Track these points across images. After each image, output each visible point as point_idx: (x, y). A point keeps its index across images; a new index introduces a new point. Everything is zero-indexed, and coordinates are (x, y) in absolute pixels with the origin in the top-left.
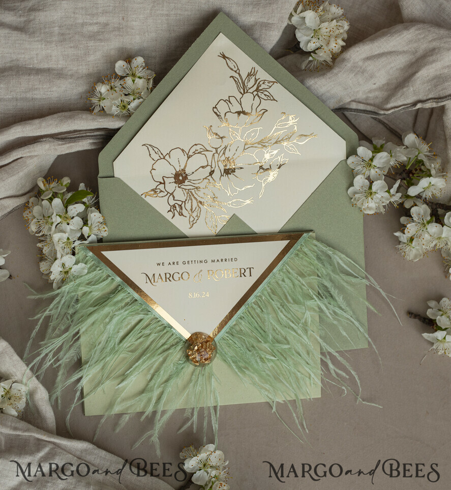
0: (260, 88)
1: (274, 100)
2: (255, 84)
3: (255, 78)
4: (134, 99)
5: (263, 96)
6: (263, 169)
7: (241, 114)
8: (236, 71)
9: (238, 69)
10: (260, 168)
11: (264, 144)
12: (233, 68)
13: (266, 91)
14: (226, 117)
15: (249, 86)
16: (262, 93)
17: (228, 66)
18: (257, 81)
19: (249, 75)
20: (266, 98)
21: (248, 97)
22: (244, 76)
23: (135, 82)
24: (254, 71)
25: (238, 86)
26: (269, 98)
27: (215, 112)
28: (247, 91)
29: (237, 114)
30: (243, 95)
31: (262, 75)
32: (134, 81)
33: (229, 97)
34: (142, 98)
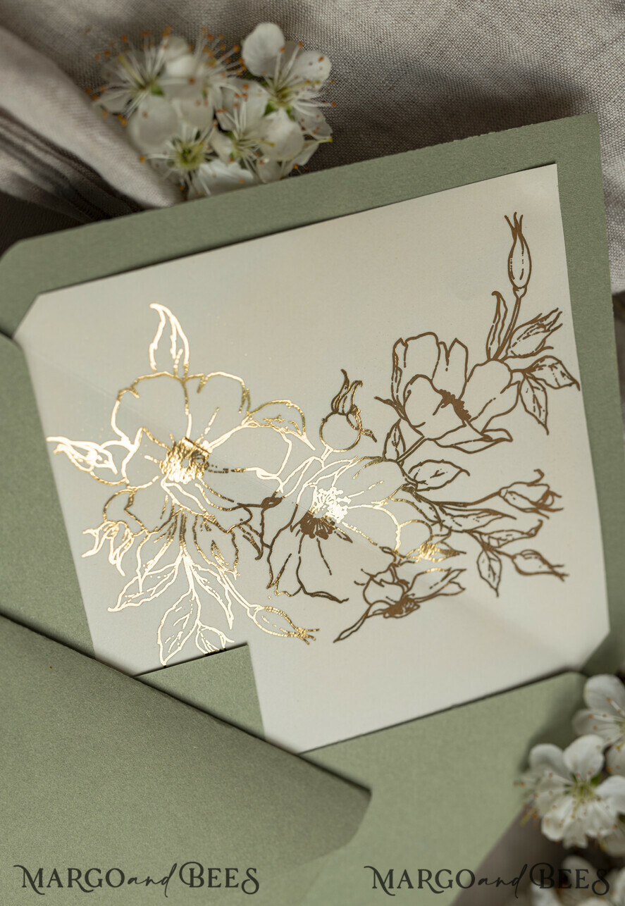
0: (537, 374)
1: (545, 426)
2: (532, 354)
3: (544, 341)
4: (232, 158)
5: (528, 397)
6: (394, 575)
7: (450, 406)
8: (516, 288)
9: (525, 287)
10: (389, 569)
11: (442, 516)
12: (517, 274)
13: (544, 390)
14: (410, 387)
15: (518, 350)
16: (532, 388)
17: (510, 262)
18: (543, 349)
19: (538, 322)
20: (530, 407)
21: (496, 375)
22: (524, 317)
23: (272, 116)
24: (555, 321)
25: (493, 329)
26: (537, 414)
27: (394, 354)
28: (506, 358)
29: (440, 398)
30: (489, 360)
31: (564, 344)
32: (269, 110)
33: (456, 340)
34: (254, 171)
